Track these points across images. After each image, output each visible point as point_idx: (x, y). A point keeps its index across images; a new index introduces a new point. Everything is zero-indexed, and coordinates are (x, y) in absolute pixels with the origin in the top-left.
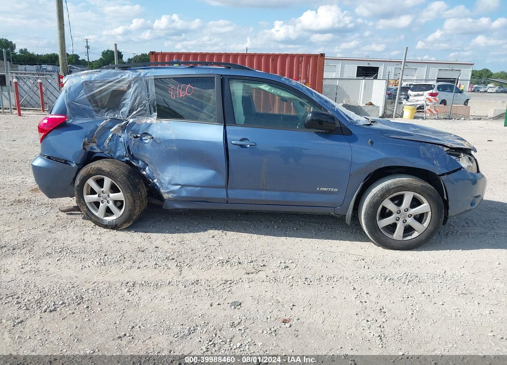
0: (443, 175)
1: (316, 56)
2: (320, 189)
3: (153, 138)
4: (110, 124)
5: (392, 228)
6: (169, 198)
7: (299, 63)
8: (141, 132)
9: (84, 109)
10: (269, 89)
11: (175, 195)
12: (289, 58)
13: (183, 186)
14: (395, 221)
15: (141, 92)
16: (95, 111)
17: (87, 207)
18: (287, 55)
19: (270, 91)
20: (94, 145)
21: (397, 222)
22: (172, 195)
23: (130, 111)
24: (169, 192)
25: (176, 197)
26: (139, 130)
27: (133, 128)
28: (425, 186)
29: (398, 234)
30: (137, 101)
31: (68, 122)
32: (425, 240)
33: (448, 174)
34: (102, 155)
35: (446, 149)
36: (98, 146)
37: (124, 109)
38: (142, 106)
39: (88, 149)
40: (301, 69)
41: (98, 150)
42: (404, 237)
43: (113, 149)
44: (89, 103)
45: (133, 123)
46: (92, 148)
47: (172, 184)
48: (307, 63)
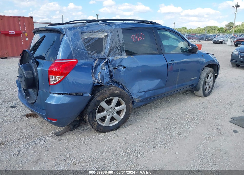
1: (28, 18)
3: (125, 67)
6: (139, 101)
7: (19, 22)
8: (117, 65)
11: (142, 98)
13: (145, 92)
17: (98, 123)
22: (141, 98)
23: (109, 52)
24: (139, 97)
25: (143, 99)
26: (116, 64)
27: (113, 63)
37: (105, 51)
40: (21, 25)
41: (96, 82)
45: (113, 60)
47: (140, 92)
48: (24, 22)
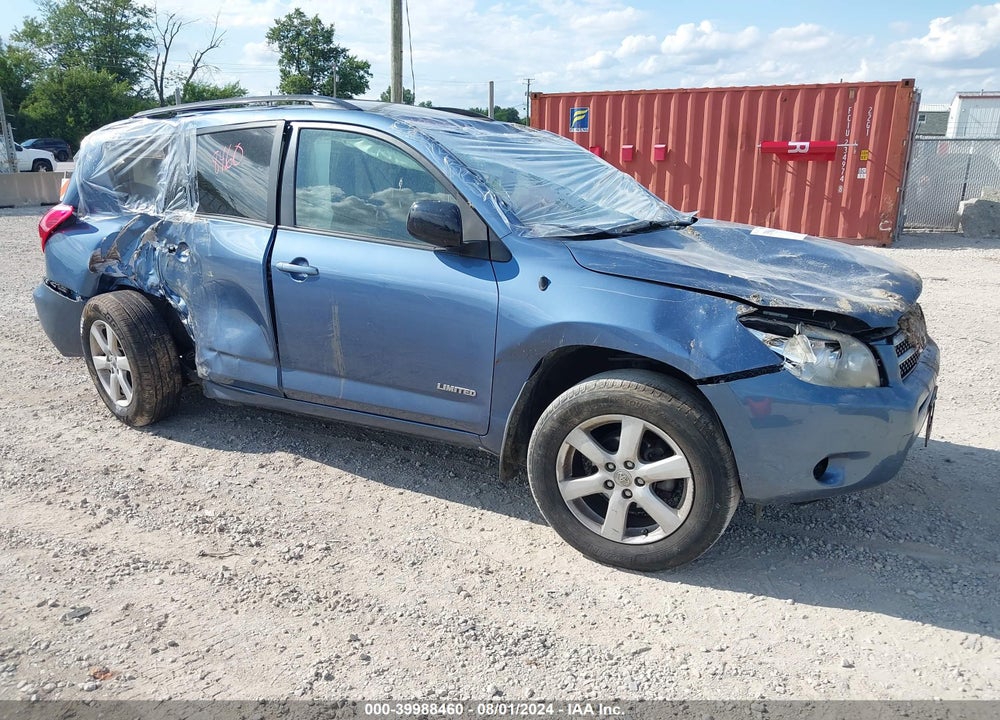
0: (711, 380)
1: (890, 87)
2: (441, 386)
4: (141, 224)
5: (597, 504)
6: (206, 376)
7: (847, 103)
8: (178, 241)
9: (105, 195)
10: (369, 150)
11: (209, 371)
12: (823, 93)
13: (221, 353)
14: (601, 489)
15: (180, 163)
16: (121, 199)
18: (819, 87)
19: (373, 154)
20: (114, 264)
21: (606, 492)
22: (206, 369)
23: (166, 198)
26: (176, 237)
27: (169, 232)
28: (671, 408)
29: (613, 525)
30: (175, 179)
31: (82, 219)
32: (680, 553)
33: (727, 378)
34: (126, 282)
35: (742, 309)
36: (121, 265)
37: (159, 196)
38: (181, 191)
39: (101, 269)
40: (851, 118)
41: (119, 274)
42: (628, 534)
43: (143, 272)
44: (110, 184)
45: (170, 223)
46: (109, 268)
47: (207, 348)
48: (868, 102)
